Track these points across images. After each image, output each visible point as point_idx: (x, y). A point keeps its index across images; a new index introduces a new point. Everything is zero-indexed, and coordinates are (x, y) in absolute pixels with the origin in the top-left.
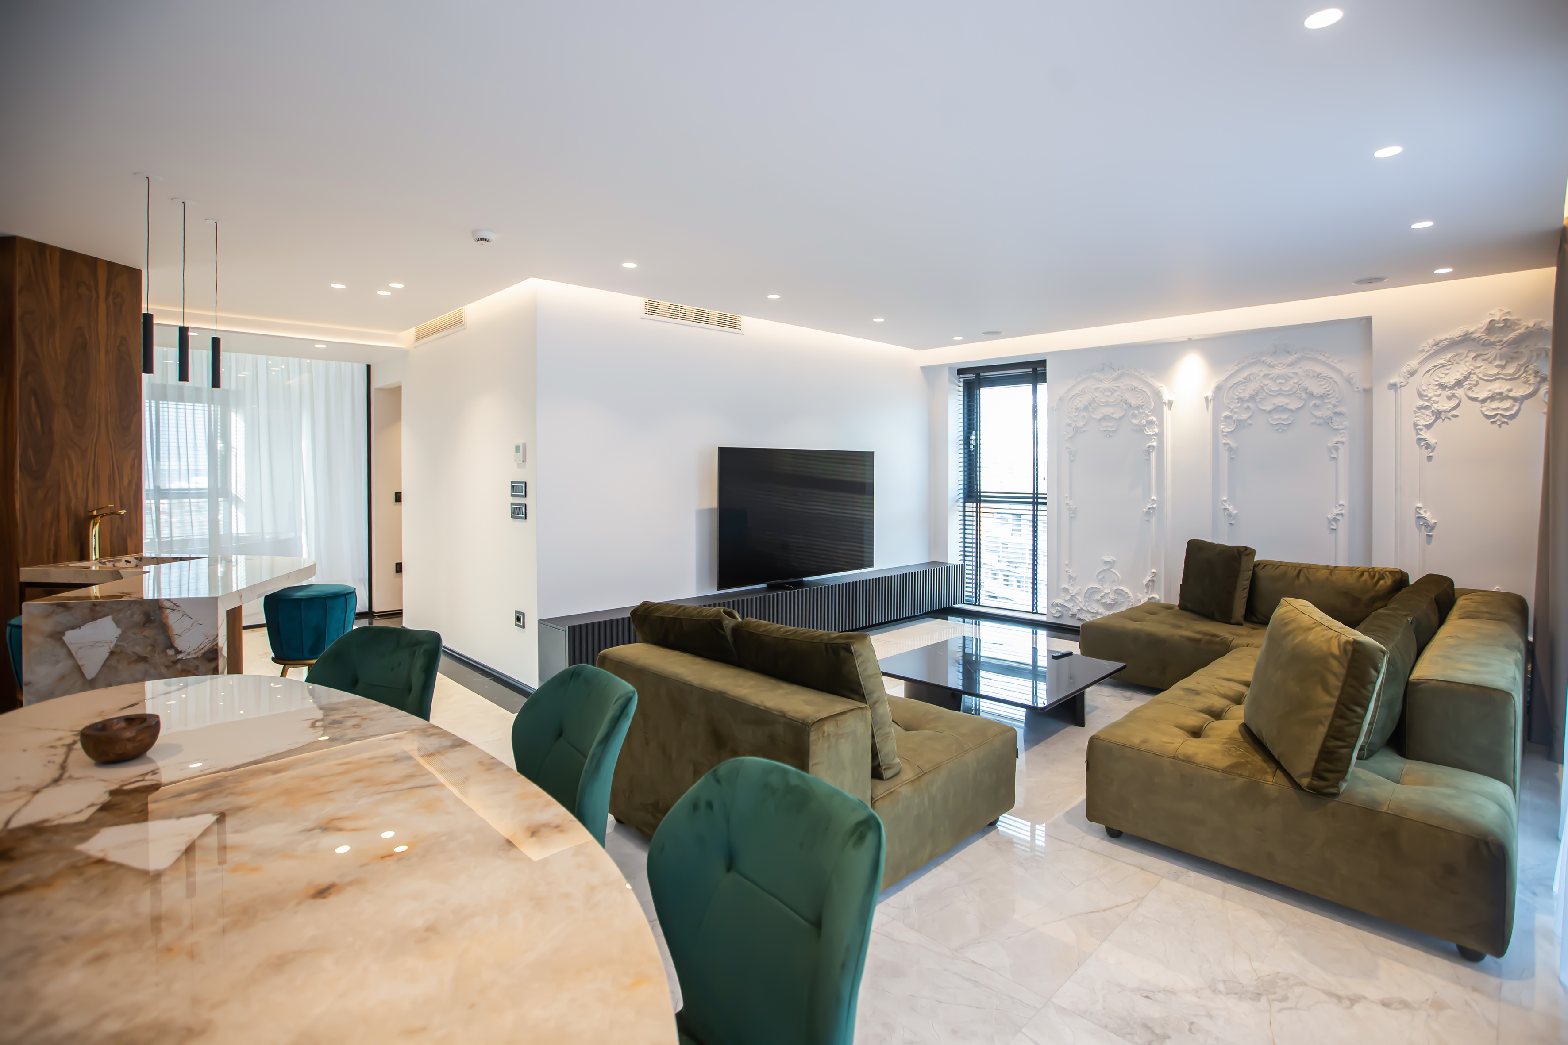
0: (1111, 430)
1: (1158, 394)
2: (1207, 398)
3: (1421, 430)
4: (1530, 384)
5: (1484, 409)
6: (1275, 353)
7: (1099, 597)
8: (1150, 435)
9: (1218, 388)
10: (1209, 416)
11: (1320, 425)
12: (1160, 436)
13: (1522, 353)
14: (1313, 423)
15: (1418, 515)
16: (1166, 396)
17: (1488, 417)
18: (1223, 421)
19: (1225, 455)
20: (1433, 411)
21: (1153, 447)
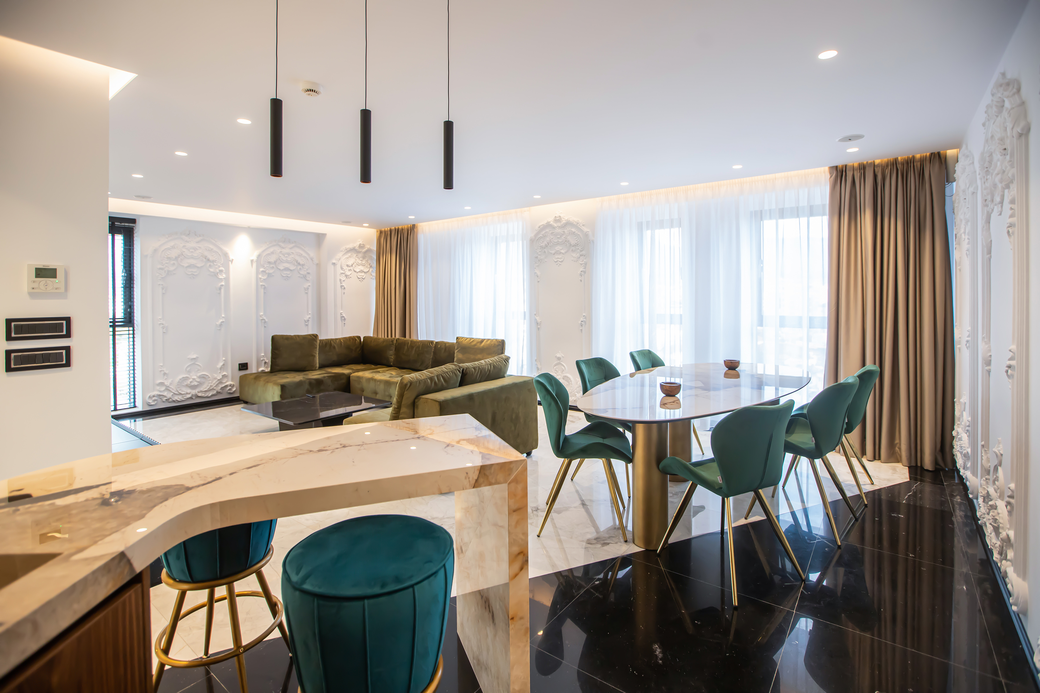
0: (195, 274)
1: (226, 255)
2: (252, 261)
3: (342, 282)
4: (368, 268)
5: (358, 275)
6: (284, 242)
7: (189, 383)
8: (221, 279)
9: (259, 256)
10: (254, 269)
11: (302, 278)
12: (227, 279)
13: (366, 256)
14: (299, 277)
15: (342, 316)
16: (231, 257)
17: (359, 278)
18: (260, 273)
19: (262, 291)
20: (345, 275)
21: (222, 285)
